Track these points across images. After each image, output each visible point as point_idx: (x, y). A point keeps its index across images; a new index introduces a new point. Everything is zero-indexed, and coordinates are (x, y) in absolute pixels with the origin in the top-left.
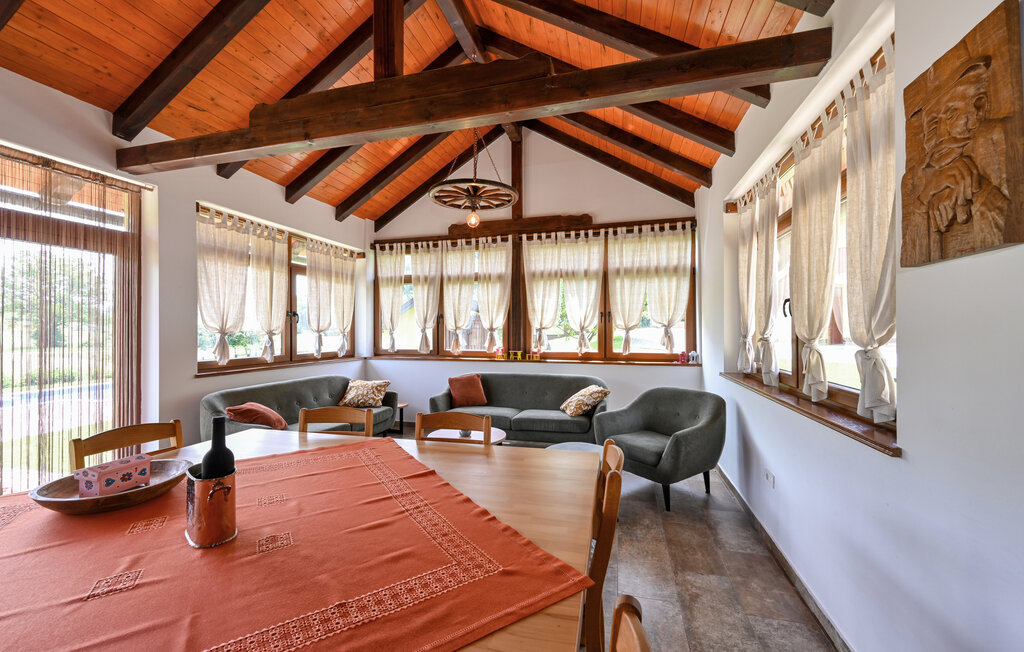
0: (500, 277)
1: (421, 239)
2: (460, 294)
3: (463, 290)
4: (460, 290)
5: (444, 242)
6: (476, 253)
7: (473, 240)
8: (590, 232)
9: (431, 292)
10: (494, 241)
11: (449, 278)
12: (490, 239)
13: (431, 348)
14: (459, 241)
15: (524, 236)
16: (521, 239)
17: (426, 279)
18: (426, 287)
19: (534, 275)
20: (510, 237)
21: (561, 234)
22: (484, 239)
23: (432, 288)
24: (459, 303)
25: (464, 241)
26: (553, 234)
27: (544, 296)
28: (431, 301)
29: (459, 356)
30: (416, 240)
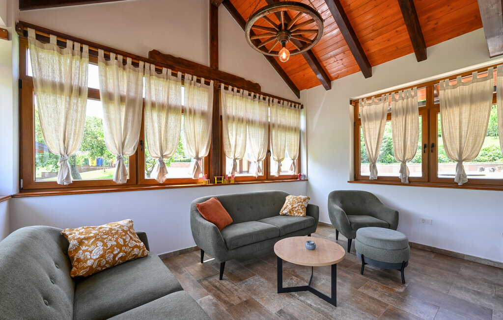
0: (203, 114)
1: (117, 52)
2: (167, 122)
3: (170, 119)
4: (167, 119)
5: (147, 65)
6: (183, 88)
7: (180, 74)
8: (262, 97)
9: (131, 114)
10: (199, 81)
11: (153, 105)
12: (195, 78)
13: (128, 177)
14: (164, 70)
15: (223, 85)
16: (220, 86)
17: (122, 99)
18: (124, 109)
19: (228, 118)
20: (212, 82)
21: (246, 92)
22: (190, 76)
23: (131, 110)
24: (166, 132)
25: (170, 71)
26: (241, 90)
27: (236, 134)
28: (130, 125)
29: (163, 184)
30: (108, 50)
